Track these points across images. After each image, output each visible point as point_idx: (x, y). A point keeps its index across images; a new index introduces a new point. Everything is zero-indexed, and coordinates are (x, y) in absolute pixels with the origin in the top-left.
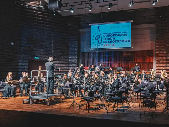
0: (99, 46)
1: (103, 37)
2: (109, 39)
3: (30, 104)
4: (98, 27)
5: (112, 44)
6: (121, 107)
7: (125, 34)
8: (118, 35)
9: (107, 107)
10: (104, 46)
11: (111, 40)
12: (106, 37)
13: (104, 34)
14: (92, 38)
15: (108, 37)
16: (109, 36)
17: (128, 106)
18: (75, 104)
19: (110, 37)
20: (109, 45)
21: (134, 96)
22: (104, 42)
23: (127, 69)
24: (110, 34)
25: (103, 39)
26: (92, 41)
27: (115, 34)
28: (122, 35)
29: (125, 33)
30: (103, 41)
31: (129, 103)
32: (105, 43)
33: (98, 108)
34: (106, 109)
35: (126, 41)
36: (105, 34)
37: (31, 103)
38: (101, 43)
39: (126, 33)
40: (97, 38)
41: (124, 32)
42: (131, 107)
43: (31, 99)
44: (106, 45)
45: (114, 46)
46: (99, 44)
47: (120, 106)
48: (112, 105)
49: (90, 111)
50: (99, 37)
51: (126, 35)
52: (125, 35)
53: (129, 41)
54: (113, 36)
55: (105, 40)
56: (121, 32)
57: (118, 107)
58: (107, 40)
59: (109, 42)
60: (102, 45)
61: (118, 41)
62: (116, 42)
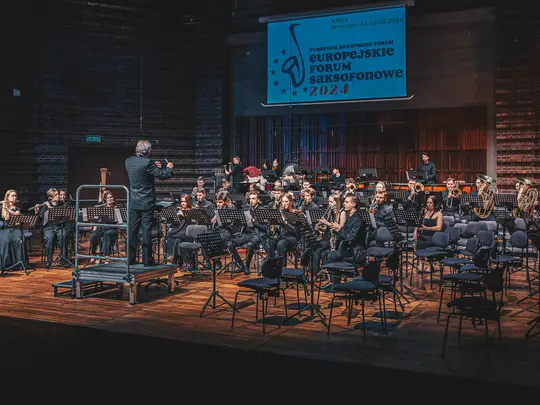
0: (295, 93)
1: (308, 63)
2: (329, 67)
3: (74, 296)
4: (291, 28)
5: (341, 84)
6: (375, 315)
7: (383, 50)
8: (359, 53)
9: (327, 313)
10: (311, 94)
11: (335, 72)
12: (317, 63)
13: (312, 53)
14: (271, 66)
15: (324, 63)
16: (329, 57)
17: (399, 309)
18: (217, 298)
19: (331, 63)
20: (330, 90)
21: (419, 272)
22: (313, 80)
23: (391, 175)
24: (333, 52)
25: (308, 69)
26: (271, 78)
27: (350, 50)
28: (376, 53)
29: (386, 47)
30: (308, 75)
31: (403, 301)
32: (316, 85)
33: (297, 317)
34: (323, 321)
35: (388, 74)
36: (316, 53)
37: (78, 295)
38: (301, 82)
39: (390, 46)
40: (286, 68)
41: (383, 43)
42: (409, 315)
43: (78, 280)
44: (318, 91)
45: (345, 91)
46: (296, 85)
47: (370, 310)
48: (342, 305)
49: (269, 328)
50: (296, 63)
51: (389, 52)
52: (384, 55)
53: (398, 74)
54: (344, 58)
55: (316, 74)
56: (370, 44)
57: (363, 314)
58: (324, 74)
59: (328, 79)
60: (305, 89)
61: (362, 76)
62: (355, 79)
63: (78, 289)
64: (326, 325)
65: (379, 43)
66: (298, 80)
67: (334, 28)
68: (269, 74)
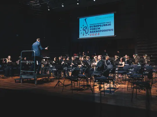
0: (86, 35)
1: (89, 28)
2: (94, 29)
3: (20, 82)
4: (85, 19)
5: (97, 33)
6: (108, 88)
7: (108, 24)
8: (102, 25)
9: (92, 87)
10: (90, 35)
11: (96, 30)
12: (92, 28)
13: (90, 25)
14: (80, 29)
15: (93, 28)
16: (95, 26)
17: (115, 87)
18: (60, 83)
20: (95, 34)
22: (90, 32)
24: (96, 25)
25: (89, 30)
26: (80, 32)
27: (100, 25)
28: (106, 25)
29: (109, 23)
30: (89, 31)
31: (116, 85)
33: (83, 88)
34: (91, 90)
35: (110, 30)
36: (91, 25)
38: (88, 33)
40: (84, 29)
41: (108, 22)
42: (118, 88)
43: (21, 78)
44: (92, 35)
45: (99, 35)
46: (86, 33)
47: (106, 86)
48: (97, 85)
49: (74, 92)
50: (86, 28)
51: (110, 25)
52: (108, 25)
53: (112, 30)
54: (98, 26)
55: (91, 30)
56: (105, 23)
57: (104, 88)
58: (93, 30)
59: (94, 32)
60: (89, 34)
61: (103, 31)
62: (101, 32)
63: (21, 80)
64: (92, 91)
65: (107, 23)
66: (87, 32)
67: (96, 19)
68: (80, 31)
